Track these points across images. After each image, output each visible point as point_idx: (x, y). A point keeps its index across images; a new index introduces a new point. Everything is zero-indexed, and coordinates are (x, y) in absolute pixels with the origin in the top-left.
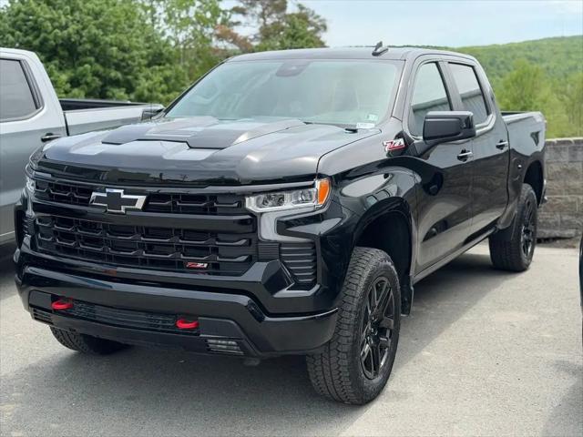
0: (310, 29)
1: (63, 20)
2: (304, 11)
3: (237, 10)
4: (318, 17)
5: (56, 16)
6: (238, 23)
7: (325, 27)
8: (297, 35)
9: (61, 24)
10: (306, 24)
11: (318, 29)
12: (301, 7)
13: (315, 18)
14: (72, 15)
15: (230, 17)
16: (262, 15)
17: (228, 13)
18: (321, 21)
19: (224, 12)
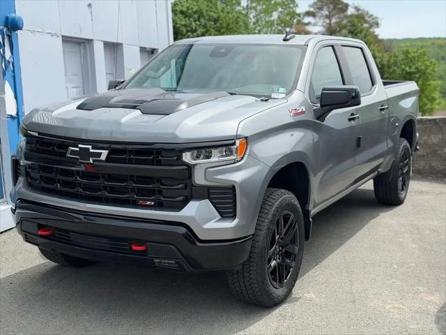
0: (366, 25)
1: (194, 25)
2: (360, 12)
3: (308, 14)
4: (372, 16)
5: (188, 22)
6: (309, 24)
7: (377, 24)
8: (356, 32)
9: (192, 28)
10: (363, 22)
11: (371, 26)
12: (357, 9)
13: (369, 17)
14: (199, 21)
15: (303, 19)
16: (328, 17)
17: (302, 16)
18: (373, 19)
19: (299, 15)
